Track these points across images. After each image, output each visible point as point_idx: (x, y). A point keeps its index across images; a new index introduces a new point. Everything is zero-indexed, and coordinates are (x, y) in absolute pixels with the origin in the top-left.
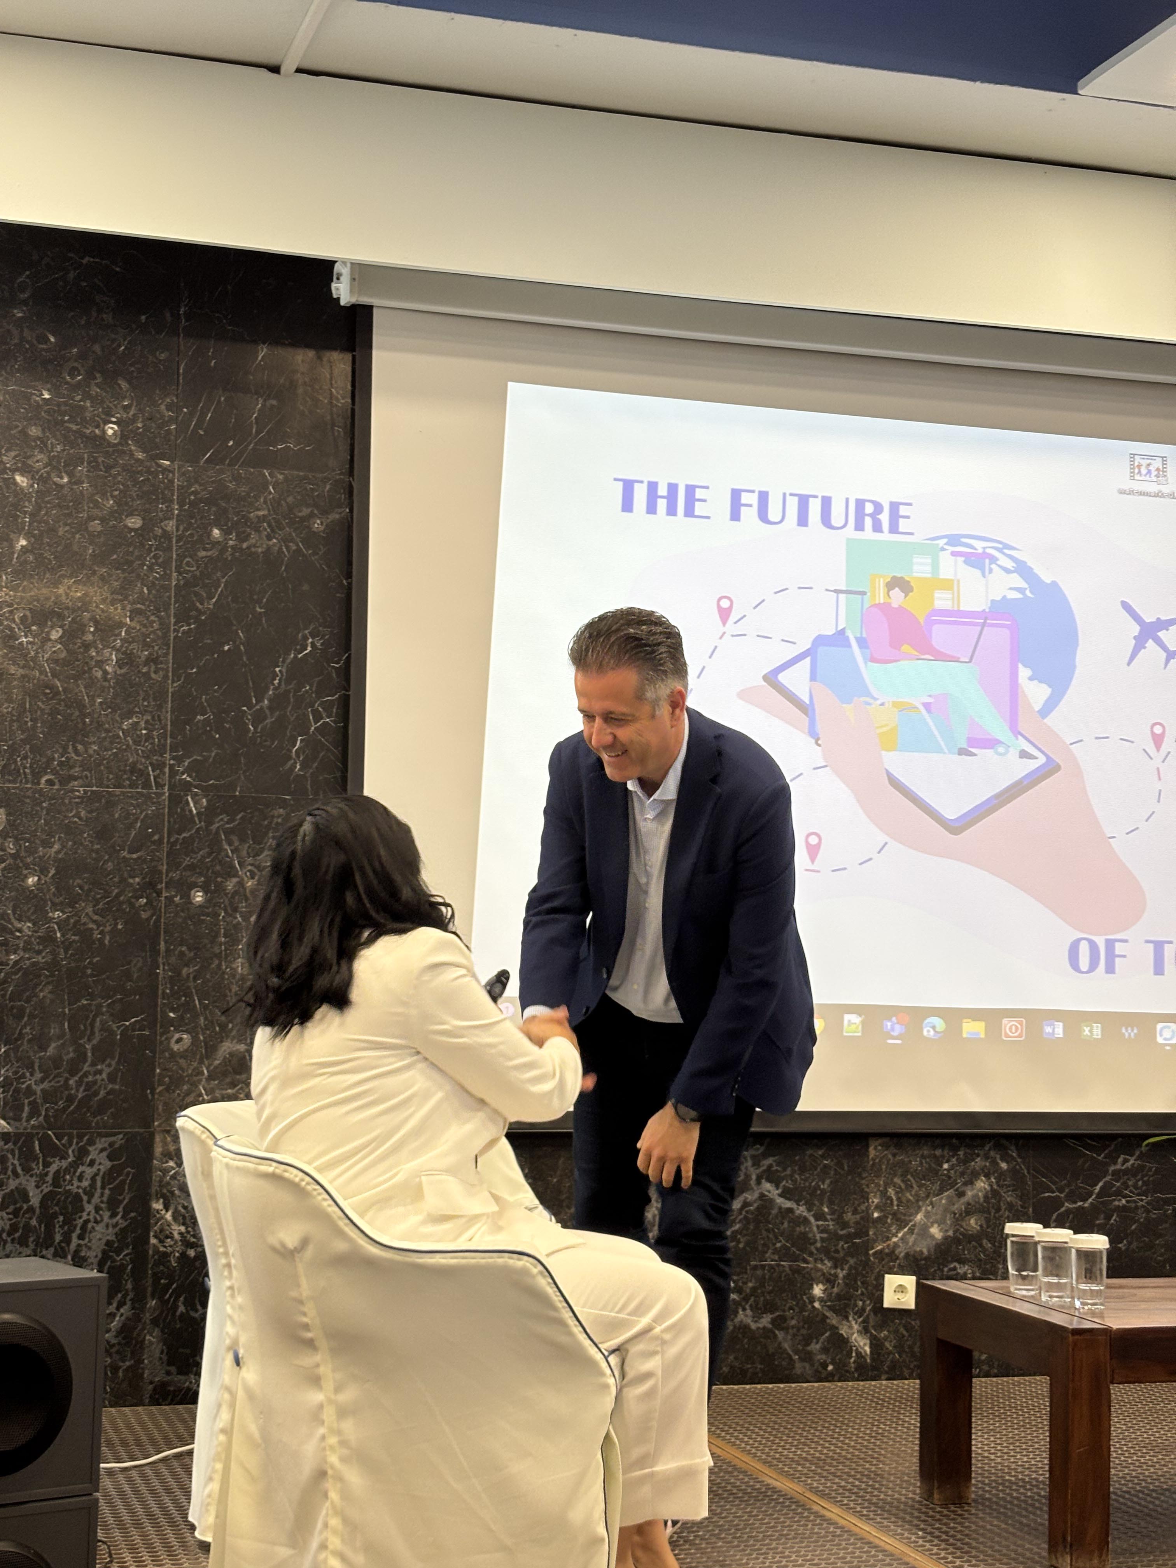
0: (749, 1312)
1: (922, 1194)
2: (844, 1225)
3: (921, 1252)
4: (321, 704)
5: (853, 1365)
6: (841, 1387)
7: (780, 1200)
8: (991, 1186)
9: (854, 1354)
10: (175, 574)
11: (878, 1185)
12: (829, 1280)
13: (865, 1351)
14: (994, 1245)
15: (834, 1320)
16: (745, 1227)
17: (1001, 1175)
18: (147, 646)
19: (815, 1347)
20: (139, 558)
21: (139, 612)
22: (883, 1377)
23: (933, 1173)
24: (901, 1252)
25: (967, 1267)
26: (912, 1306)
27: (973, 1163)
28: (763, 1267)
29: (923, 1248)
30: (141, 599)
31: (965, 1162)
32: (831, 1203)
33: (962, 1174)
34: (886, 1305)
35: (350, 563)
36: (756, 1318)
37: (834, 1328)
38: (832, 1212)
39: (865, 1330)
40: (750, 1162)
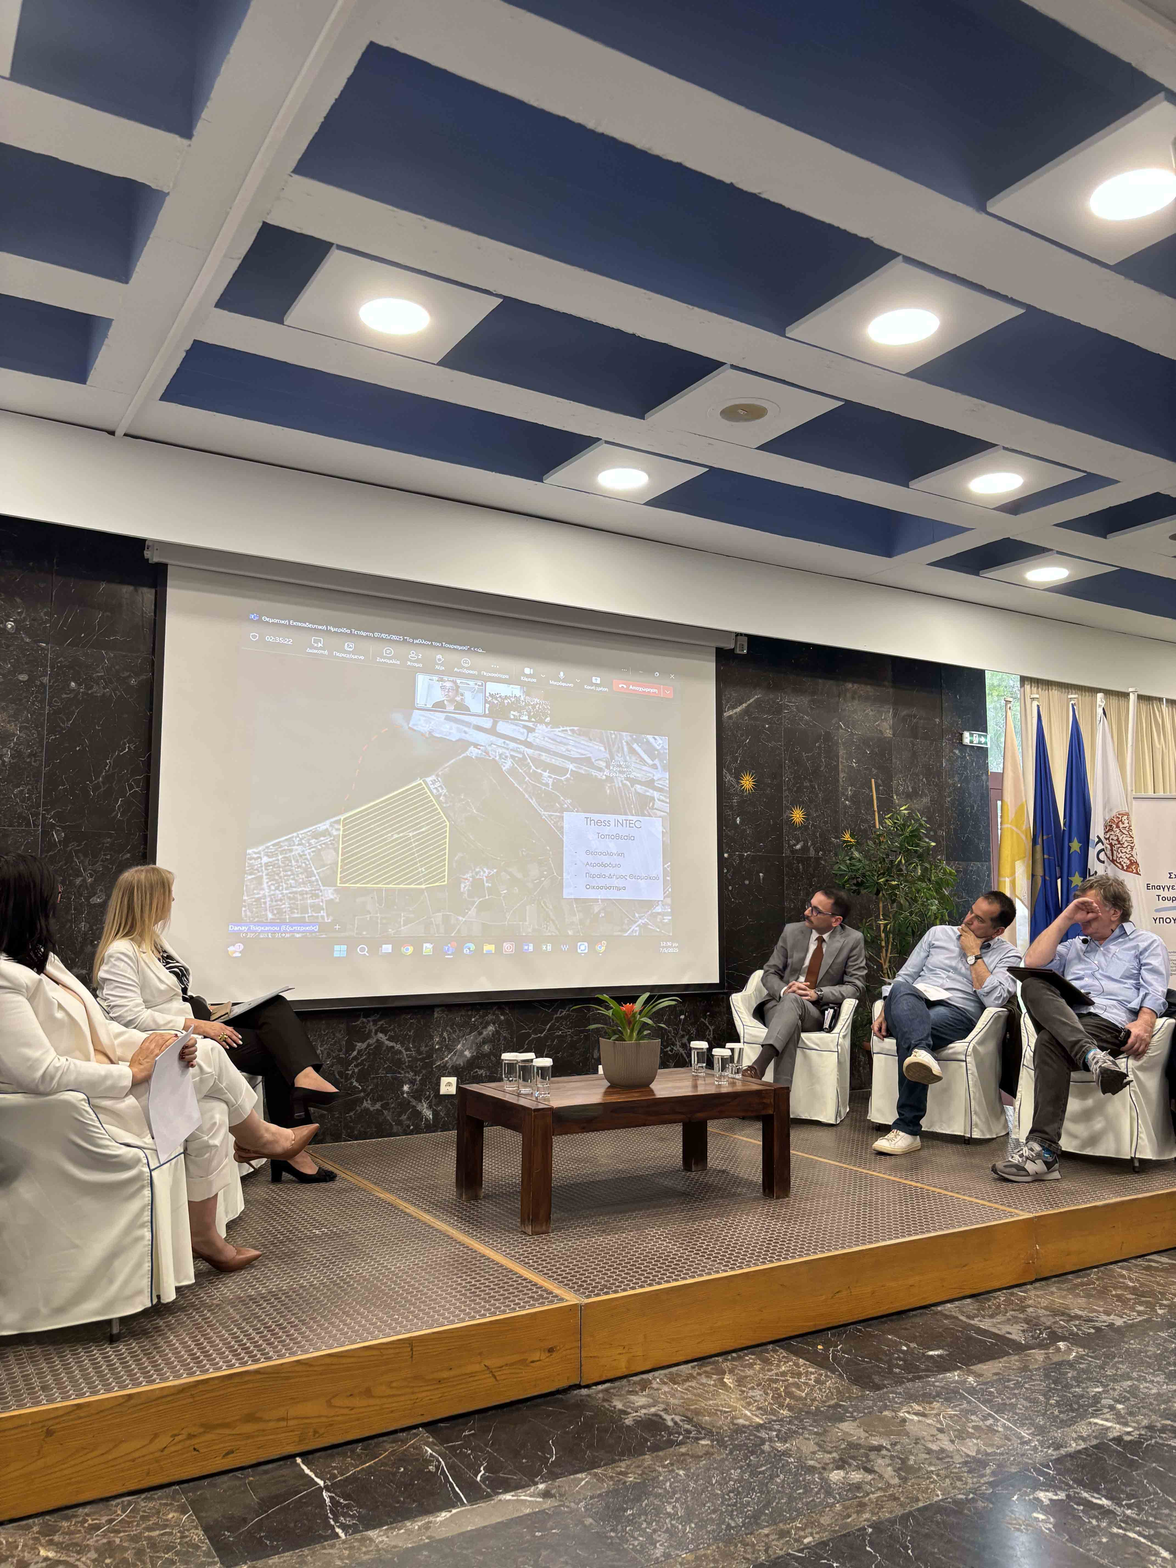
0: (369, 1102)
1: (461, 1034)
2: (420, 1053)
3: (460, 1065)
4: (134, 780)
5: (423, 1126)
6: (417, 1137)
7: (387, 1042)
8: (495, 1028)
9: (424, 1120)
10: (47, 707)
11: (438, 1031)
12: (412, 1082)
13: (430, 1118)
14: (496, 1058)
15: (414, 1102)
16: (369, 1057)
17: (501, 1023)
18: (29, 746)
19: (404, 1117)
20: (25, 697)
21: (26, 728)
22: (439, 1131)
23: (466, 1024)
24: (449, 1065)
25: (483, 1071)
26: (454, 1093)
27: (487, 1018)
28: (377, 1078)
29: (461, 1062)
30: (27, 720)
31: (482, 1017)
32: (414, 1042)
33: (481, 1023)
34: (441, 1093)
35: (151, 703)
36: (373, 1105)
37: (414, 1107)
38: (414, 1047)
39: (430, 1107)
40: (371, 1023)
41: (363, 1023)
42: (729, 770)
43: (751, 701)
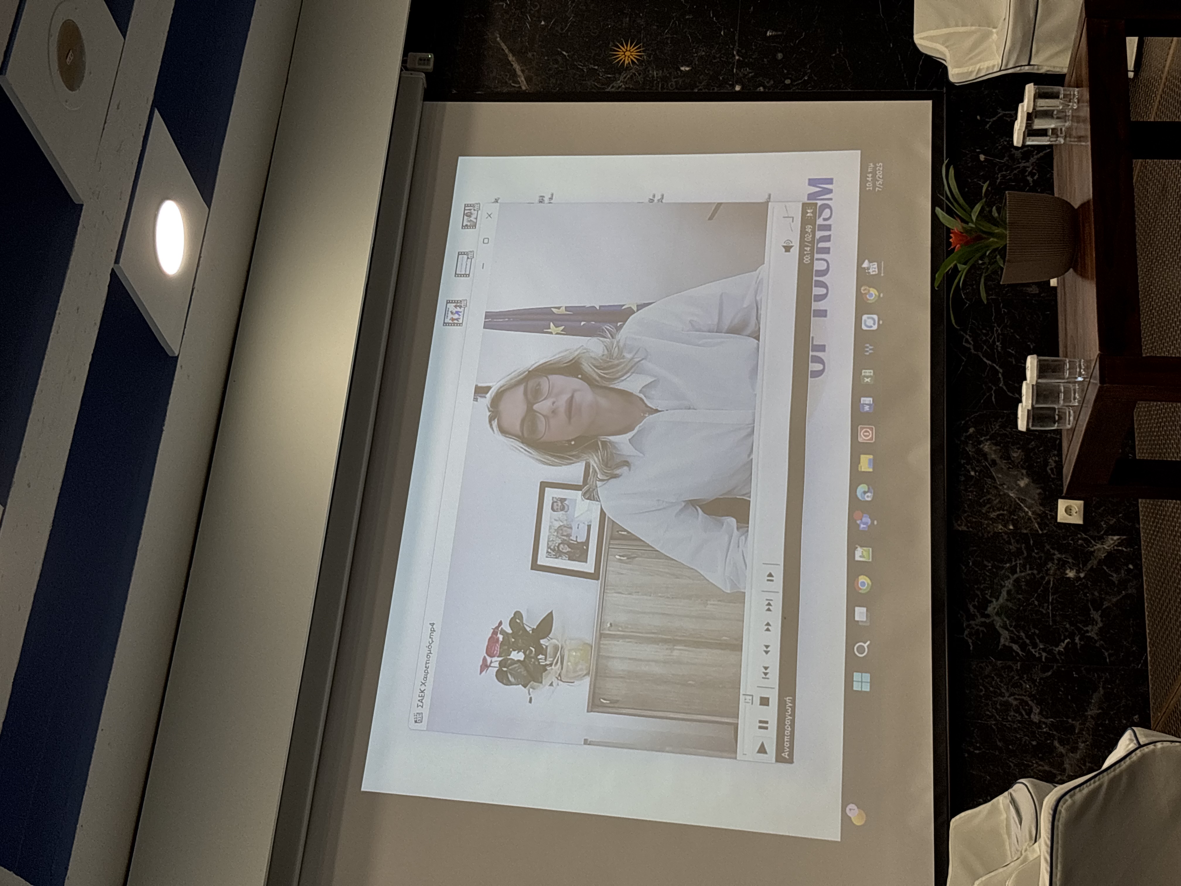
0: (1089, 628)
1: (994, 492)
2: (1019, 552)
3: (1040, 494)
5: (1129, 549)
6: (1146, 559)
7: (1001, 600)
8: (987, 440)
9: (1120, 548)
11: (988, 525)
12: (1063, 565)
13: (1118, 539)
14: (1033, 440)
15: (1094, 563)
16: (1022, 628)
17: (979, 433)
19: (1115, 577)
22: (1137, 526)
23: (978, 484)
24: (1039, 509)
25: (1050, 460)
26: (1081, 503)
27: (970, 453)
28: (1053, 615)
29: (1036, 492)
31: (969, 459)
32: (1002, 561)
33: (979, 461)
34: (1081, 522)
36: (1093, 622)
37: (1100, 562)
38: (1010, 561)
39: (1101, 539)
40: (972, 622)
41: (970, 635)
42: (609, 82)
43: (505, 47)
